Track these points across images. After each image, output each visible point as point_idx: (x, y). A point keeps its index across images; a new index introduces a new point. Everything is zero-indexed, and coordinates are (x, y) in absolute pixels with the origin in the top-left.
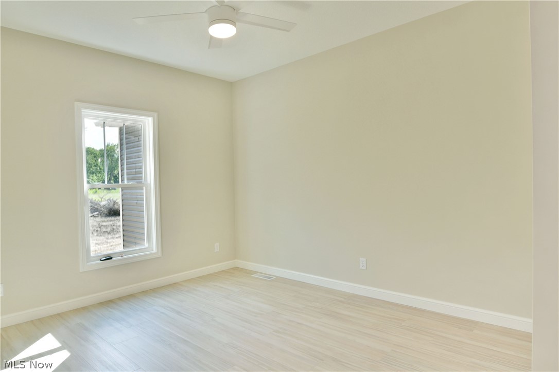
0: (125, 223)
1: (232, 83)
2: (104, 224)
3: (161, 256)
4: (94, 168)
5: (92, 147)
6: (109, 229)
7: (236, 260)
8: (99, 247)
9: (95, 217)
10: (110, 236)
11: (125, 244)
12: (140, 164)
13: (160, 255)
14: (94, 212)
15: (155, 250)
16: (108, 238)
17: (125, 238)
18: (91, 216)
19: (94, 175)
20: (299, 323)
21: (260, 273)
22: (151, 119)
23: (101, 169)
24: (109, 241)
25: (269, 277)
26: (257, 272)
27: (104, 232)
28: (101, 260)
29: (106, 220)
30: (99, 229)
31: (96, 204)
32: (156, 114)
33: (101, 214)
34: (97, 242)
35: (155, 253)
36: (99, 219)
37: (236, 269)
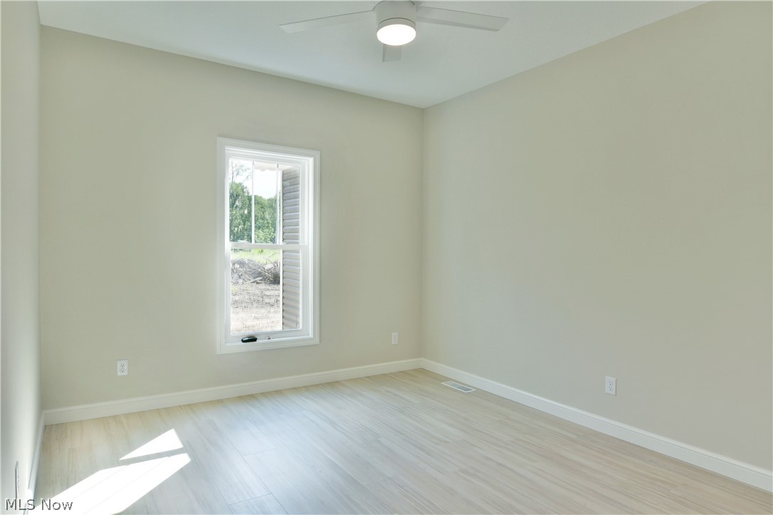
0: (285, 295)
1: (423, 110)
2: (268, 293)
3: (318, 343)
4: (261, 221)
5: (259, 195)
6: (272, 301)
7: (422, 359)
8: (258, 322)
9: (257, 283)
10: (272, 310)
11: (285, 321)
12: (297, 220)
13: (317, 341)
14: (257, 277)
15: (311, 335)
16: (269, 312)
17: (285, 315)
18: (253, 282)
19: (260, 231)
20: (499, 464)
21: (454, 380)
22: (311, 160)
23: (268, 223)
24: (270, 315)
25: (466, 388)
26: (450, 379)
27: (266, 303)
28: (243, 341)
29: (270, 288)
30: (261, 299)
31: (260, 267)
32: (318, 154)
33: (265, 279)
34: (256, 315)
35: (310, 339)
36: (262, 286)
37: (422, 371)
